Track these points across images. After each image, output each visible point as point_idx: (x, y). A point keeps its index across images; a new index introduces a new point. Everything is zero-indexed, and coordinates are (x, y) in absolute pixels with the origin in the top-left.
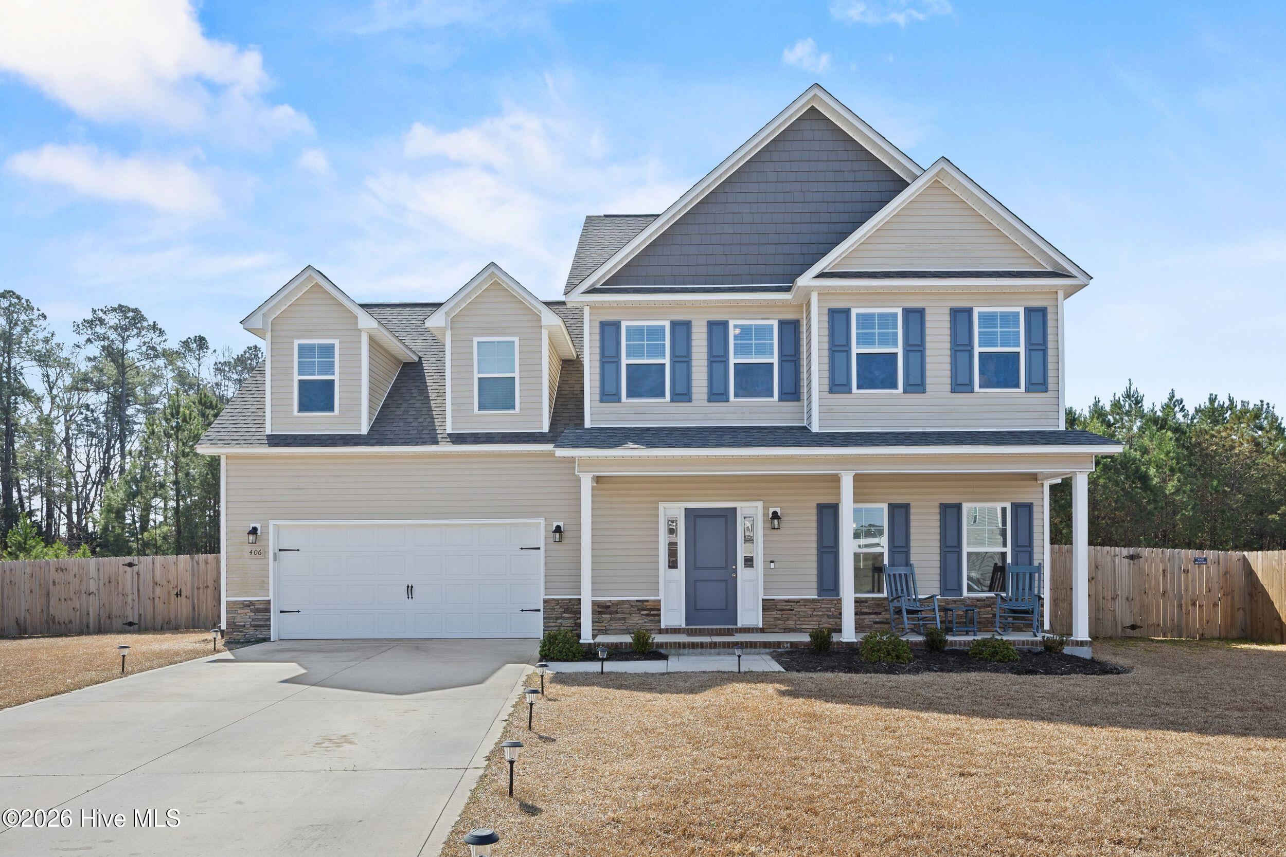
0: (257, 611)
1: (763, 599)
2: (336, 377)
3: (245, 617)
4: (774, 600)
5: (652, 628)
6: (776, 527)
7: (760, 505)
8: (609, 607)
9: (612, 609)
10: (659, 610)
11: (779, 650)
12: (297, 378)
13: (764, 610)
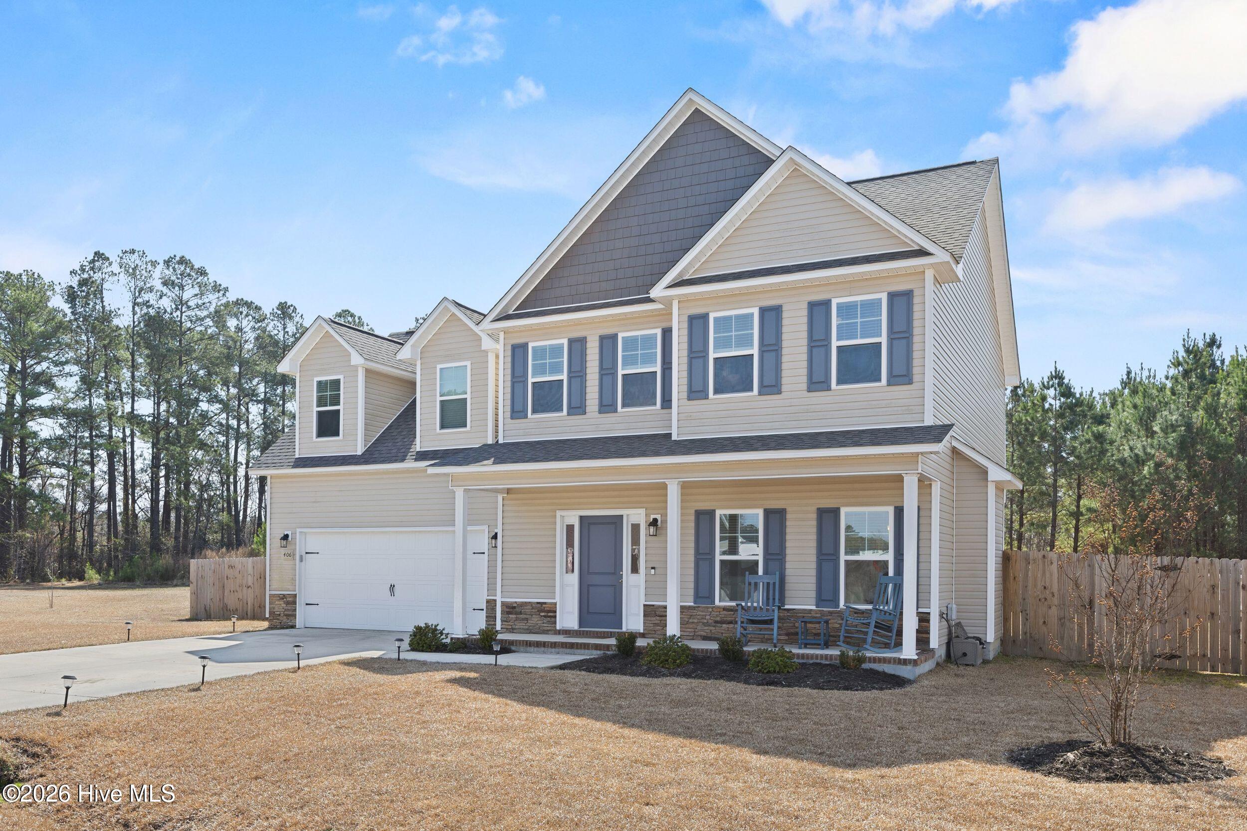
0: (288, 603)
1: (644, 605)
2: (341, 408)
3: (280, 606)
4: (653, 605)
5: (549, 628)
6: (651, 534)
7: (642, 512)
8: (515, 607)
9: (517, 610)
10: (555, 612)
12: (316, 409)
13: (645, 616)
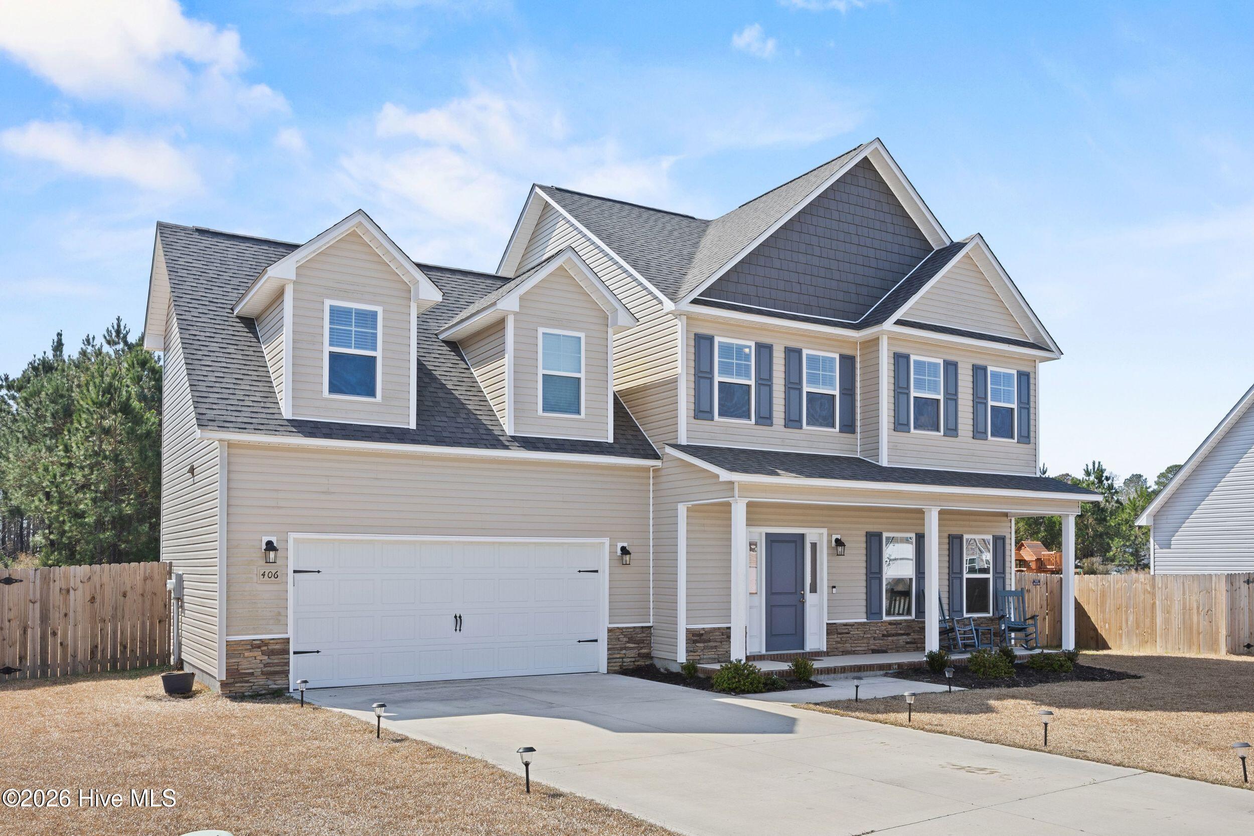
0: (271, 653)
1: (827, 624)
2: (378, 354)
4: (835, 624)
6: (840, 553)
7: (825, 531)
9: (705, 637)
11: (890, 672)
12: (327, 349)
13: (828, 634)
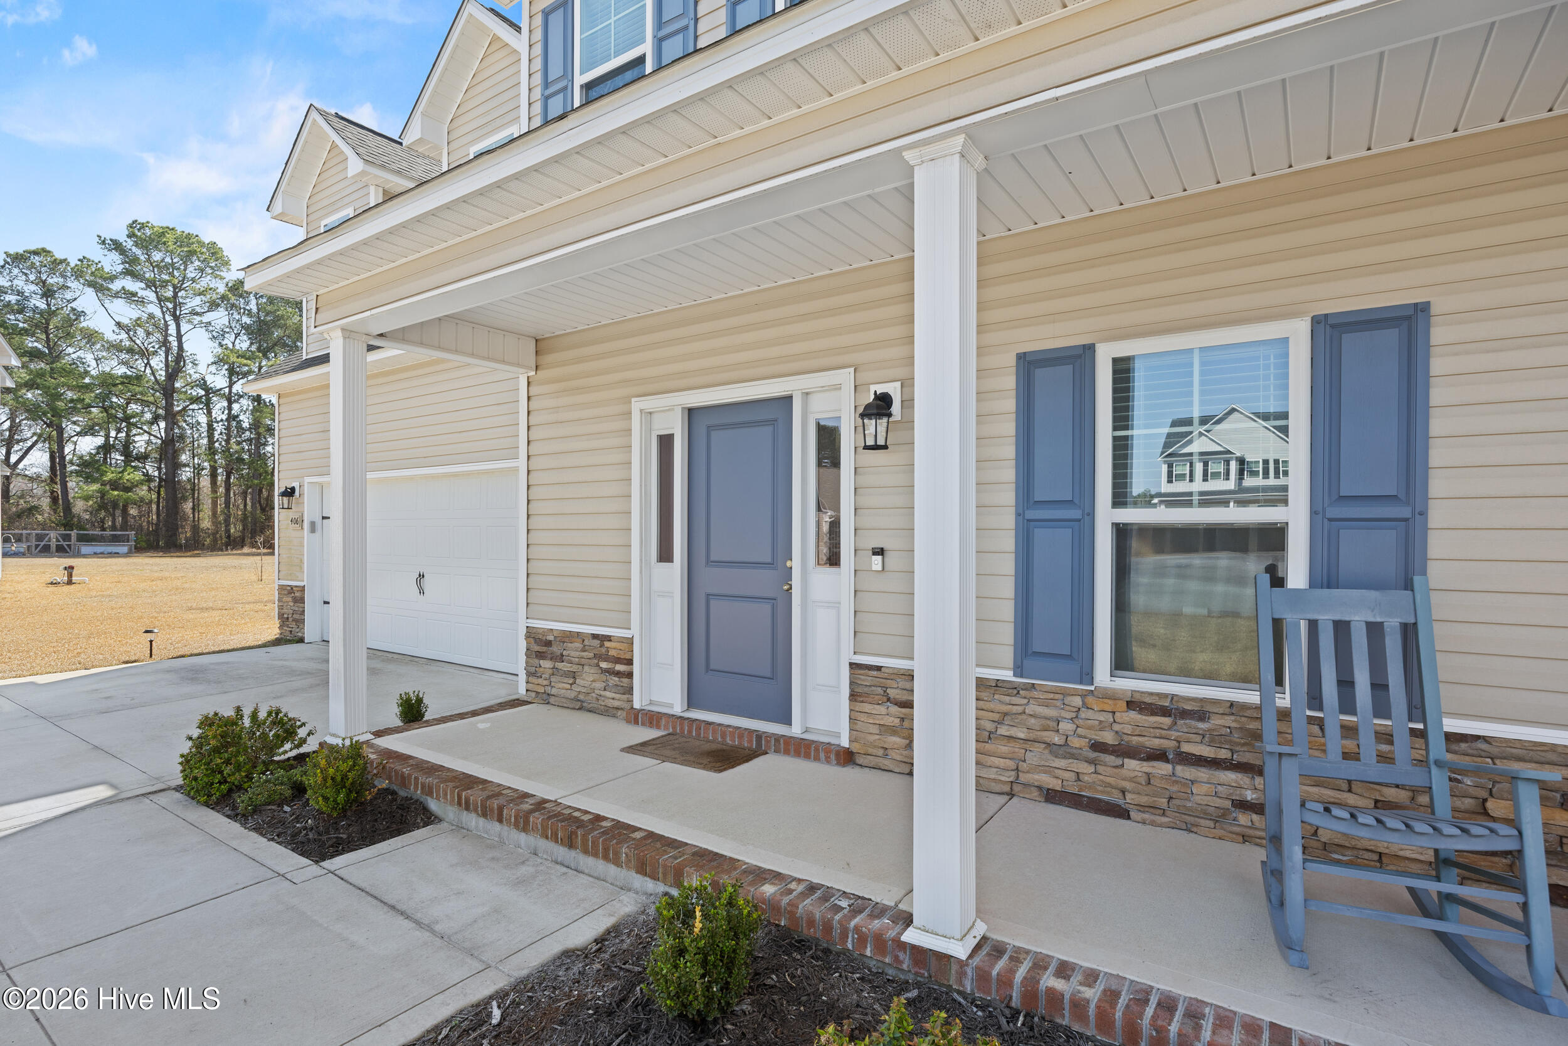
0: (295, 601)
1: (851, 664)
3: (289, 607)
4: (877, 667)
5: (616, 704)
6: (870, 442)
7: (850, 376)
8: (548, 644)
9: (556, 649)
10: (630, 662)
